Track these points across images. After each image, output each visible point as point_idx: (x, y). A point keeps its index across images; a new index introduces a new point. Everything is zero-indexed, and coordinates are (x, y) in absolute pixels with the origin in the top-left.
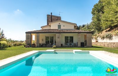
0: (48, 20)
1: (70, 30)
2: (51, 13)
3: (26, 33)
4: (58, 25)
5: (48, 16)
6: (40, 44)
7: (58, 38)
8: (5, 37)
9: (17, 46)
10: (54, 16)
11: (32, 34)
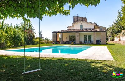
0: (74, 20)
1: (91, 29)
2: (77, 14)
3: (53, 32)
4: (81, 26)
5: (74, 17)
6: (63, 42)
7: (77, 36)
8: (43, 37)
9: (49, 43)
10: (80, 17)
11: (57, 33)
